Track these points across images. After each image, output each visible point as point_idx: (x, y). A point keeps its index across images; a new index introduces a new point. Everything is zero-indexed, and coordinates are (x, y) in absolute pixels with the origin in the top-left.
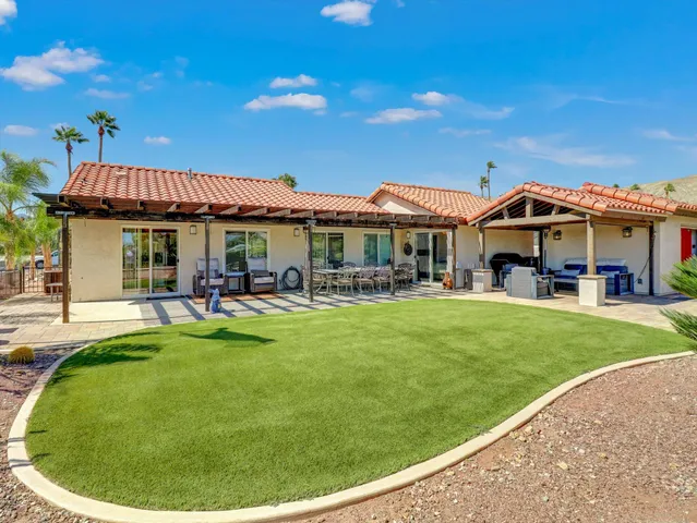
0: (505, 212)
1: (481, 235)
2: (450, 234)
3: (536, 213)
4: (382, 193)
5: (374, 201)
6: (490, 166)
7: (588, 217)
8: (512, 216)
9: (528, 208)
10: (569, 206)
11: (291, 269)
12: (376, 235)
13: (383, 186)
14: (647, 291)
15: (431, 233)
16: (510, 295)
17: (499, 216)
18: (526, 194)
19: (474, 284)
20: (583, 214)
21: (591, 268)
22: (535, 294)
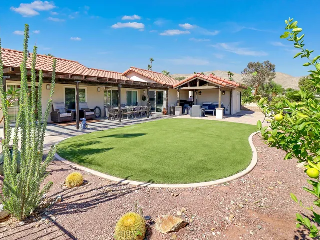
0: (189, 84)
1: (178, 93)
2: (165, 92)
3: (200, 85)
4: (131, 72)
5: (126, 75)
6: (152, 60)
7: (220, 88)
8: (191, 86)
9: (198, 83)
10: (214, 83)
11: (97, 107)
12: (131, 92)
13: (131, 69)
14: (229, 113)
15: (156, 91)
16: (191, 116)
17: (186, 85)
18: (198, 78)
19: (176, 112)
20: (218, 87)
21: (220, 106)
22: (201, 115)
